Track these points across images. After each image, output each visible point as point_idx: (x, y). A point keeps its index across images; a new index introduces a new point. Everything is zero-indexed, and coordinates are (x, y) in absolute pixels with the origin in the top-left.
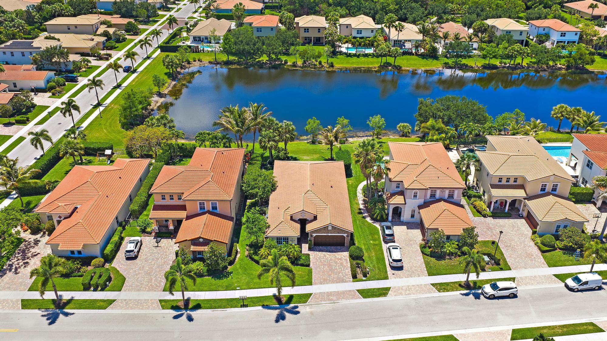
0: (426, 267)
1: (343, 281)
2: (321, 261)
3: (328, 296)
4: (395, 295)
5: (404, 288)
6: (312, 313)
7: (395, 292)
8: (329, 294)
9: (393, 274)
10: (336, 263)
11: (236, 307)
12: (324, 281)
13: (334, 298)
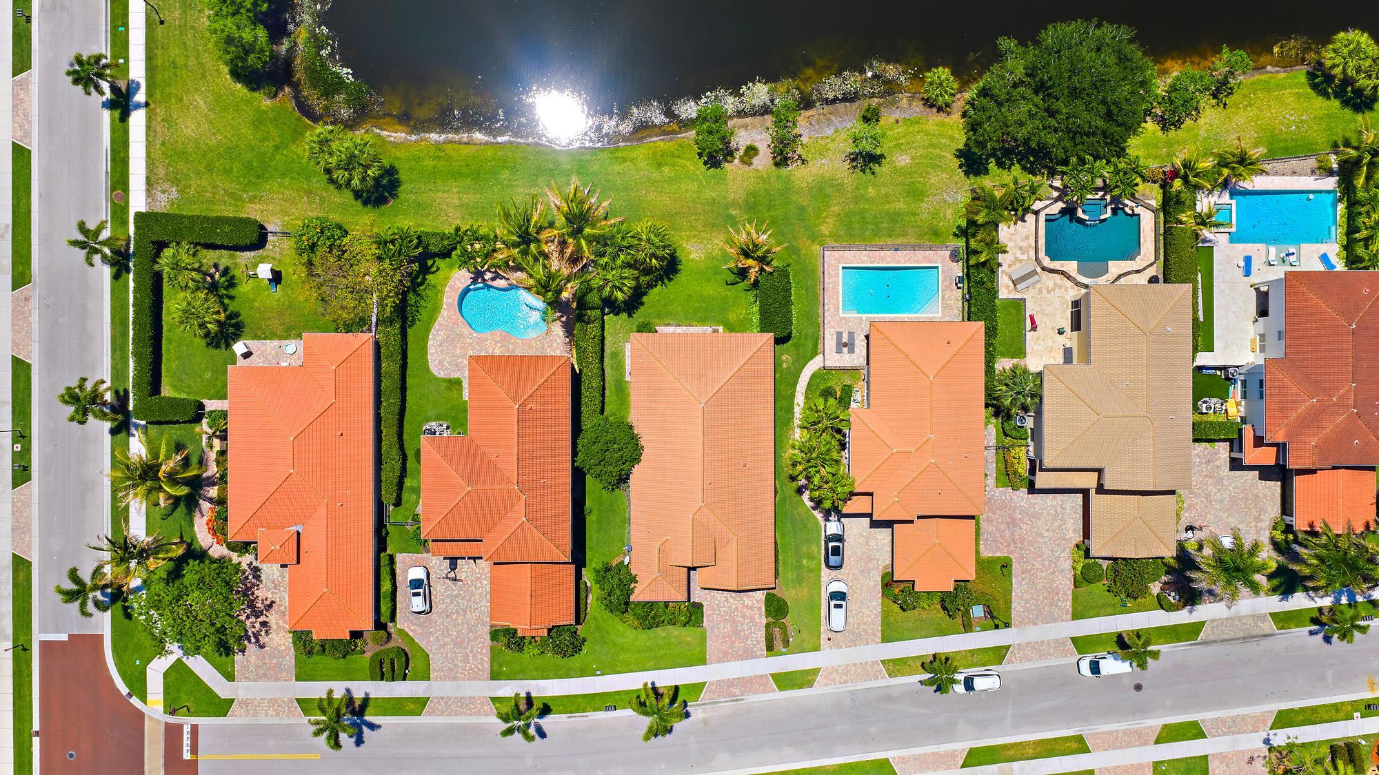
0: (882, 625)
1: (753, 656)
2: (720, 611)
3: (729, 687)
4: (825, 685)
5: (840, 670)
6: (705, 721)
7: (826, 677)
8: (731, 683)
9: (829, 639)
10: (744, 616)
11: (599, 709)
12: (725, 657)
13: (738, 692)
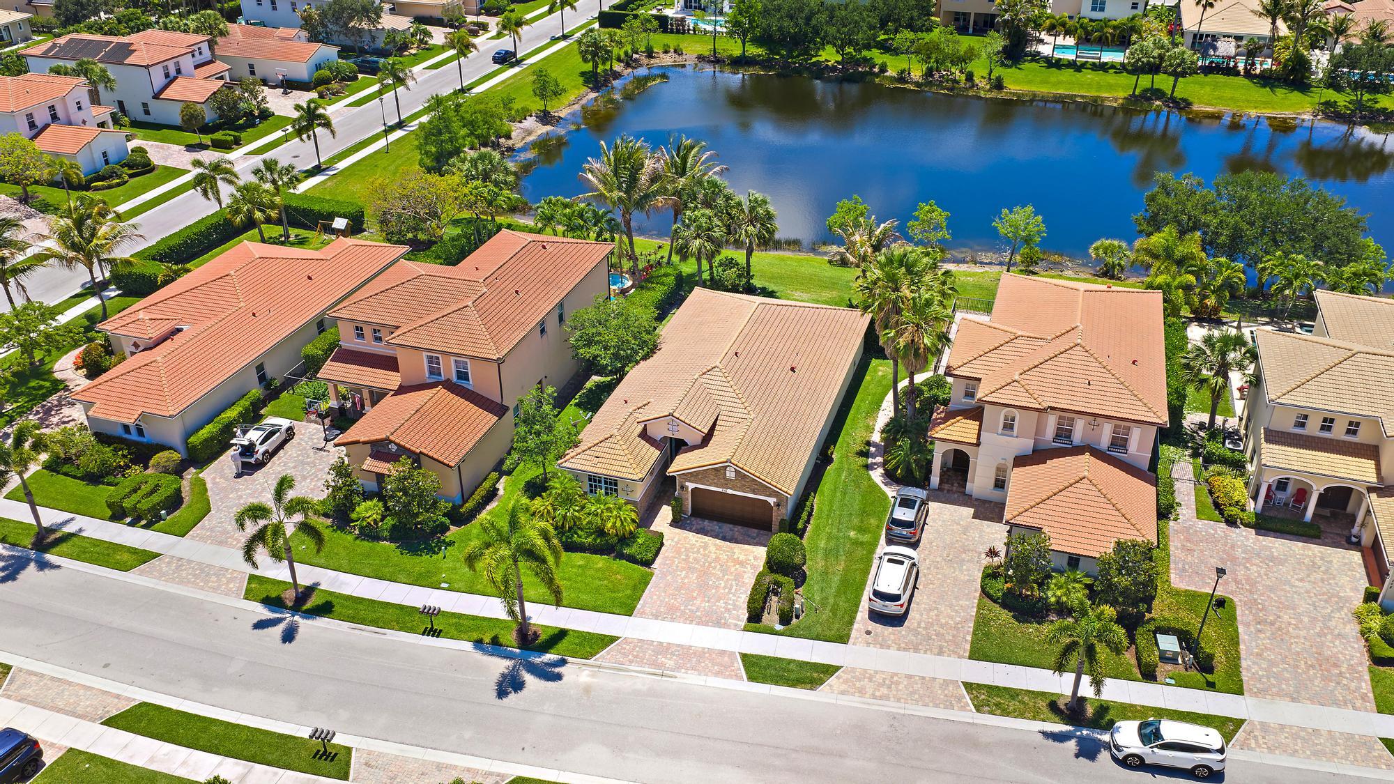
0: (974, 634)
1: (720, 623)
2: (687, 555)
3: (657, 653)
4: (843, 693)
5: (879, 678)
6: (587, 689)
7: (846, 682)
8: (664, 648)
9: (868, 633)
10: (725, 571)
11: (412, 630)
12: (669, 613)
13: (670, 663)
